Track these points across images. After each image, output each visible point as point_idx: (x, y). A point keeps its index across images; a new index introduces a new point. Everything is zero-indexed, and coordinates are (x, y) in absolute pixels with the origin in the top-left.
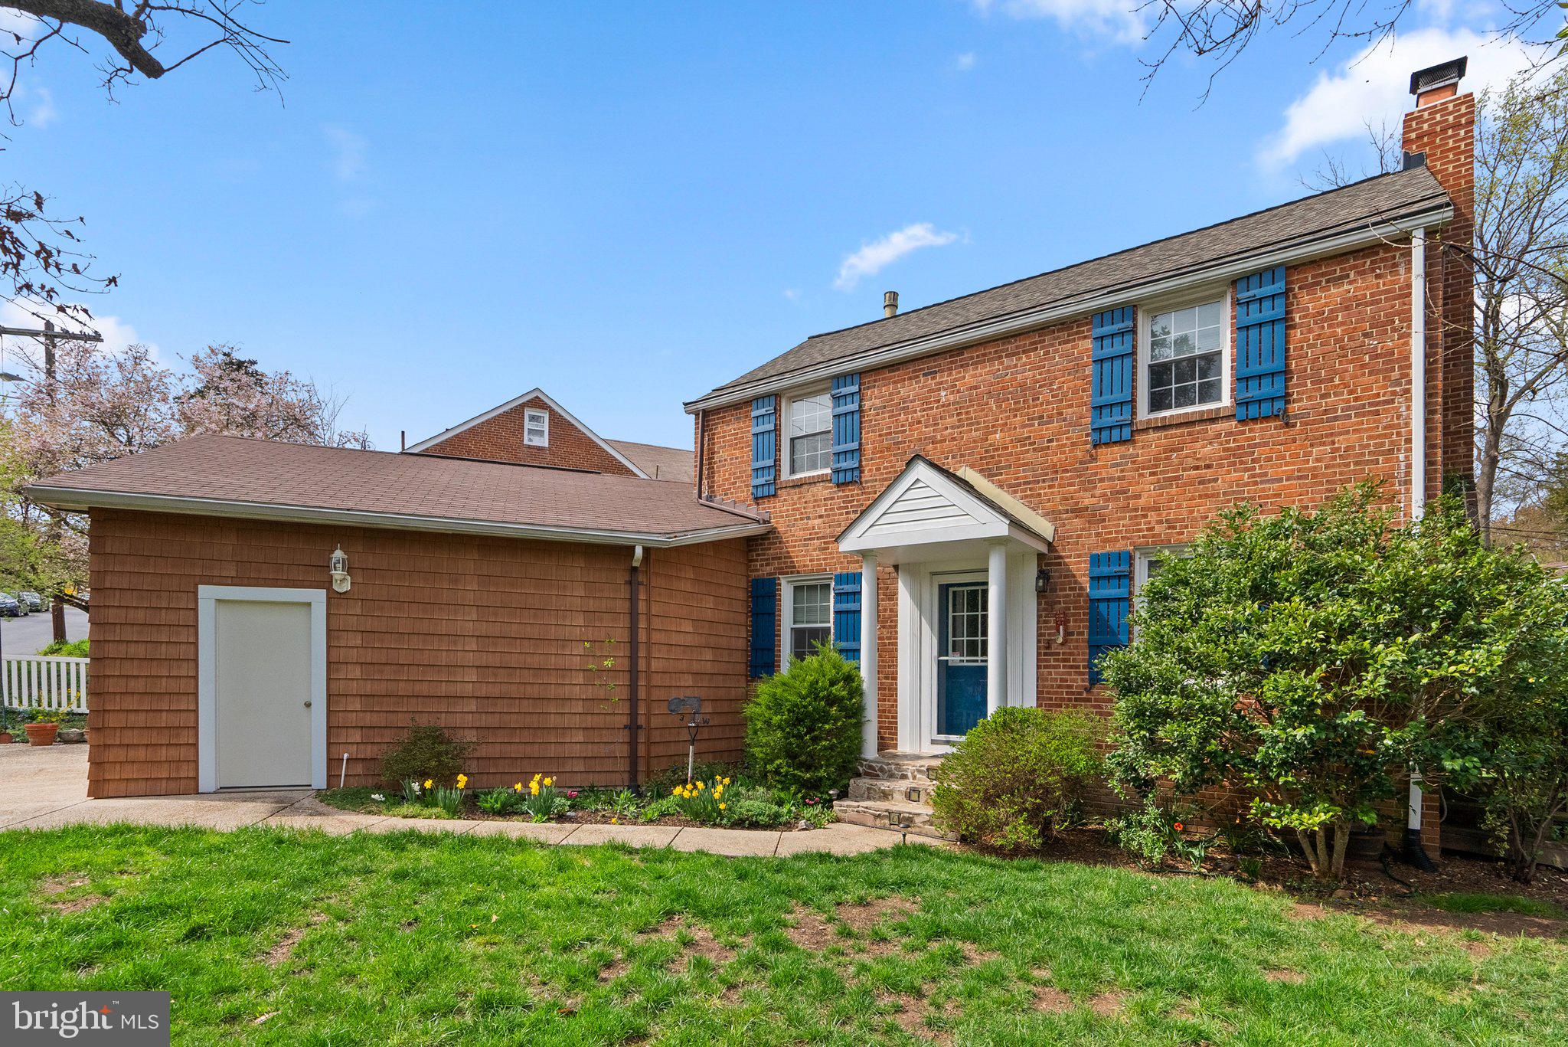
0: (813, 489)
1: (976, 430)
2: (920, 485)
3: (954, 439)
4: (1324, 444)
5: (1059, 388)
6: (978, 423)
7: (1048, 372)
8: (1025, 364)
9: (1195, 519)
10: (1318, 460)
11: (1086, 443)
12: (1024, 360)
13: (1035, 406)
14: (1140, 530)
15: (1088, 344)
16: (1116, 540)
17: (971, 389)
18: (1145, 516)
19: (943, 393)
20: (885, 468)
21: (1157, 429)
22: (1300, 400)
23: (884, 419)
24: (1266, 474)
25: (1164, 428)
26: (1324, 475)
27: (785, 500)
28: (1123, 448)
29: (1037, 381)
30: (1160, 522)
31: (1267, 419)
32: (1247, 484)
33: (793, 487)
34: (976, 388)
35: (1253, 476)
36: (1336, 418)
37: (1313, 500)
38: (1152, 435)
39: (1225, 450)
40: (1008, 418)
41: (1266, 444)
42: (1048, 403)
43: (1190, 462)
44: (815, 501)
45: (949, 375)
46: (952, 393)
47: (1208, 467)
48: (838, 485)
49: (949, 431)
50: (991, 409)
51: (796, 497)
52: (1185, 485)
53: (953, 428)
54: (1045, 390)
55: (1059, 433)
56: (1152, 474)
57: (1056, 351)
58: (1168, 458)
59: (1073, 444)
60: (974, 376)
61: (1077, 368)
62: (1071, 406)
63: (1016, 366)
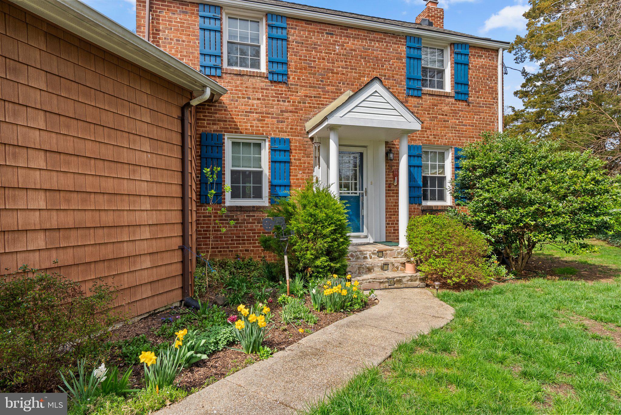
0: (252, 80)
1: (355, 73)
2: (377, 94)
3: (343, 74)
4: (478, 115)
5: (393, 64)
6: (356, 69)
7: (388, 55)
8: (377, 47)
9: (442, 136)
10: (476, 121)
11: (403, 93)
12: (377, 45)
13: (383, 69)
14: (424, 137)
15: (404, 48)
16: (415, 140)
17: (352, 50)
18: (426, 131)
19: (337, 47)
20: (303, 79)
21: (430, 95)
22: (471, 97)
23: (302, 50)
24: (462, 122)
25: (432, 95)
26: (478, 126)
27: (229, 82)
28: (418, 100)
29: (383, 58)
30: (431, 135)
31: (463, 101)
32: (457, 125)
33: (236, 75)
34: (355, 50)
35: (459, 122)
36: (480, 107)
37: (475, 135)
38: (428, 97)
39: (451, 110)
40: (370, 71)
41: (462, 111)
42: (388, 70)
43: (440, 112)
44: (254, 88)
45: (341, 39)
46: (342, 49)
47: (446, 115)
48: (271, 82)
49: (340, 69)
50: (362, 64)
51: (238, 82)
52: (439, 121)
53: (342, 68)
54: (387, 63)
55: (393, 86)
56: (428, 114)
57: (391, 46)
58: (433, 108)
59: (399, 93)
60: (353, 44)
61: (400, 59)
62: (397, 74)
63: (373, 46)
